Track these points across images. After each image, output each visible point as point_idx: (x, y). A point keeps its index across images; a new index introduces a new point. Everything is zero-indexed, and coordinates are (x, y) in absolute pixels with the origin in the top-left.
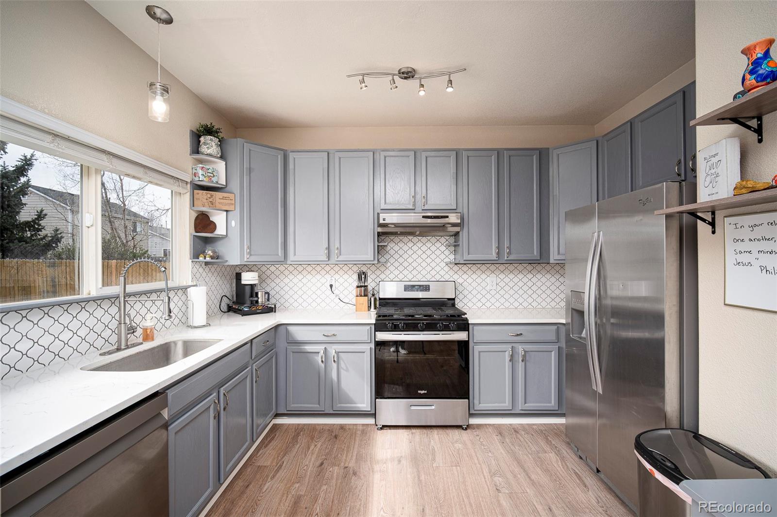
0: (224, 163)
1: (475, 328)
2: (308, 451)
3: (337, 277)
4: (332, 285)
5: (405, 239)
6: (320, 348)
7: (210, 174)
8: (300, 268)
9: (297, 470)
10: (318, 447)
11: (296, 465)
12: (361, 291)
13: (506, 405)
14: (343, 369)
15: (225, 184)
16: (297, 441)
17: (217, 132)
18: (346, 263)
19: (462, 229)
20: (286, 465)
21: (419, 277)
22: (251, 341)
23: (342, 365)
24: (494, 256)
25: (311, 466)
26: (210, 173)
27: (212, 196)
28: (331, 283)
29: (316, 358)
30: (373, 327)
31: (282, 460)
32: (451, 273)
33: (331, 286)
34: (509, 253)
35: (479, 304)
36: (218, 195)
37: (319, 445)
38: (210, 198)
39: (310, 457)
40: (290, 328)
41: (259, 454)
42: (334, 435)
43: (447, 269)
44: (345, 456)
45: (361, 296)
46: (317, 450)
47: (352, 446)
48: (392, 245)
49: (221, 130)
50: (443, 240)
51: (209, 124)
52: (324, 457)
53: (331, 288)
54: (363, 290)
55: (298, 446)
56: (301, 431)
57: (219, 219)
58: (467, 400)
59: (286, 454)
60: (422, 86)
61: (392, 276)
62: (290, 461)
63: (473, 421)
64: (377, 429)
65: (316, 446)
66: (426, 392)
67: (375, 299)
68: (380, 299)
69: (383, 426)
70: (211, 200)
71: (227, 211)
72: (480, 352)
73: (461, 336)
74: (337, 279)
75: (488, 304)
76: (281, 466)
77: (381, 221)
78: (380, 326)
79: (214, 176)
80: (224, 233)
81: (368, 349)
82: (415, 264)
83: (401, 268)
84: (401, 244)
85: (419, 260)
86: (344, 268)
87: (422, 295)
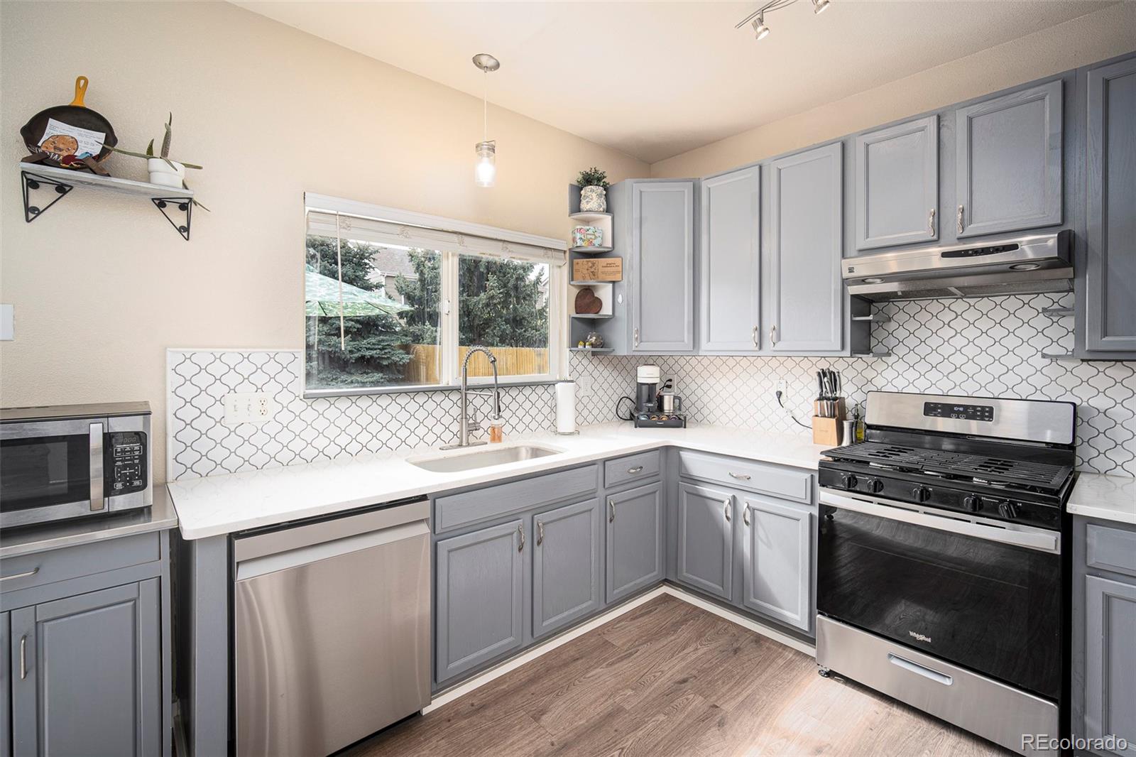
0: (610, 217)
2: (680, 652)
3: (789, 377)
4: (781, 393)
6: (725, 495)
7: (589, 237)
8: (731, 362)
9: (645, 671)
10: (698, 653)
11: (649, 664)
12: (822, 408)
14: (762, 540)
15: (611, 246)
16: (675, 631)
17: (599, 180)
18: (786, 353)
20: (638, 657)
21: (968, 388)
22: (605, 461)
23: (760, 532)
25: (668, 676)
26: (590, 234)
27: (594, 264)
28: (779, 390)
29: (720, 509)
30: (816, 476)
31: (638, 648)
32: (1068, 380)
33: (779, 394)
36: (602, 262)
37: (700, 652)
38: (591, 267)
39: (676, 661)
40: (685, 455)
41: (618, 626)
42: (735, 646)
43: (1053, 370)
44: (728, 687)
45: (824, 415)
46: (694, 657)
47: (752, 678)
49: (605, 175)
51: (588, 171)
52: (695, 672)
53: (779, 398)
54: (830, 407)
55: (673, 638)
56: (692, 619)
57: (605, 294)
58: (1055, 706)
59: (649, 641)
61: (897, 383)
62: (647, 654)
64: (820, 671)
65: (697, 649)
66: (929, 640)
68: (868, 426)
69: (831, 670)
70: (593, 270)
71: (614, 282)
72: (1107, 596)
74: (789, 383)
76: (631, 654)
77: (846, 275)
78: (827, 475)
79: (596, 237)
80: (610, 313)
81: (806, 512)
82: (958, 359)
83: (923, 367)
84: (924, 316)
85: (970, 351)
86: (790, 363)
87: (974, 427)
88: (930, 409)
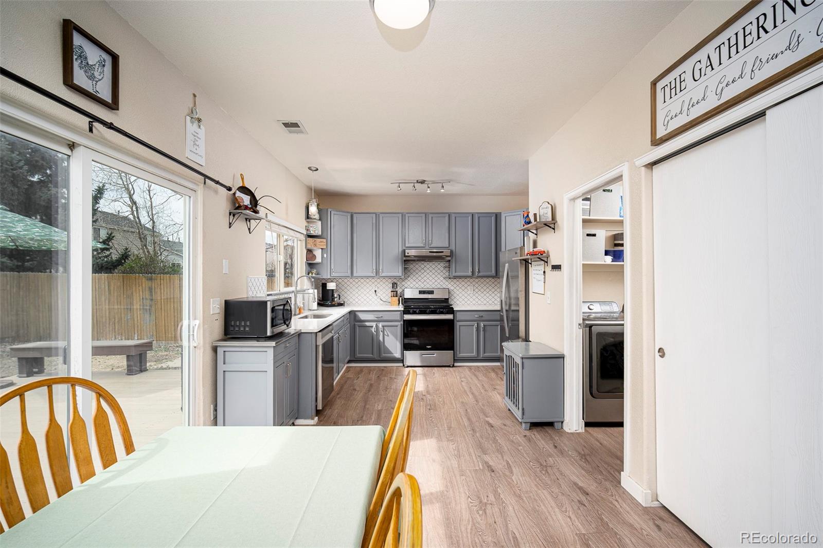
0: (321, 222)
1: (458, 313)
3: (379, 285)
5: (420, 264)
6: (374, 324)
8: (359, 280)
12: (394, 294)
13: (474, 354)
14: (386, 336)
15: (321, 234)
16: (360, 375)
18: (384, 277)
19: (452, 258)
21: (428, 286)
23: (386, 333)
24: (470, 274)
27: (315, 241)
29: (372, 329)
30: (402, 312)
32: (447, 283)
33: (375, 291)
34: (479, 272)
35: (463, 302)
36: (317, 240)
38: (313, 242)
40: (357, 313)
43: (444, 281)
45: (394, 296)
48: (412, 266)
50: (442, 264)
54: (395, 294)
57: (318, 253)
58: (452, 351)
60: (429, 187)
61: (412, 285)
63: (456, 364)
64: (404, 368)
66: (431, 347)
67: (402, 299)
68: (405, 299)
69: (407, 366)
70: (315, 243)
71: (322, 249)
72: (460, 326)
73: (450, 317)
74: (379, 287)
75: (469, 302)
77: (406, 254)
78: (406, 312)
79: (315, 230)
80: (320, 261)
81: (399, 324)
82: (425, 278)
83: (417, 281)
84: (417, 266)
85: (428, 276)
86: (384, 281)
87: (430, 296)
88: (421, 292)
